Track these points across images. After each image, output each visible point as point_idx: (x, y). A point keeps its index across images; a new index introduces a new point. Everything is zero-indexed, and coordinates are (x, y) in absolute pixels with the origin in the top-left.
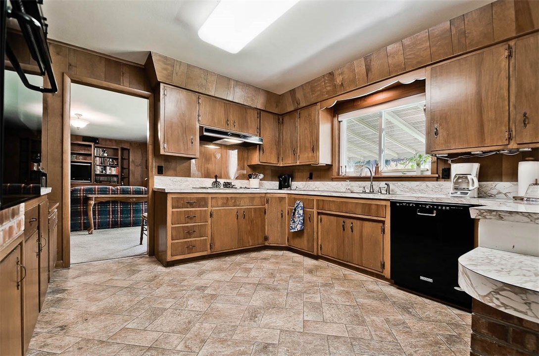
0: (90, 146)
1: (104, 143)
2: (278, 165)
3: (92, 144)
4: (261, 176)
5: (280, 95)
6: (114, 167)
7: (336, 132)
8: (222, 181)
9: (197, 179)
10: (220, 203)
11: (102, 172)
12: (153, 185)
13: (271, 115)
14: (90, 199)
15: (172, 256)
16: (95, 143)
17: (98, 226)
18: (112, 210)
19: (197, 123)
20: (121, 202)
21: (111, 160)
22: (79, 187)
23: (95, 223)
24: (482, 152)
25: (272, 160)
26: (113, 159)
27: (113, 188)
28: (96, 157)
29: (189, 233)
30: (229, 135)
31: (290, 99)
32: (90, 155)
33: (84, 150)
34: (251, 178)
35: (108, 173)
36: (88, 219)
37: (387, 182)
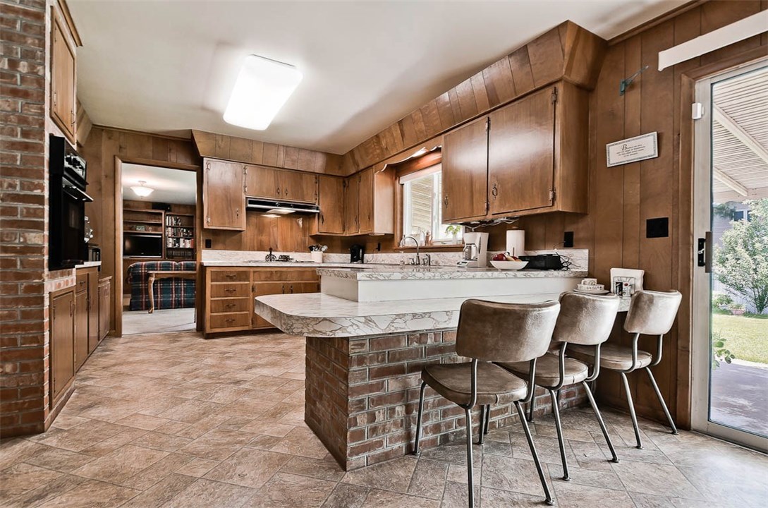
0: (161, 214)
1: (177, 209)
2: (344, 235)
3: (163, 212)
4: (325, 248)
5: (343, 156)
6: (189, 239)
7: (398, 197)
8: (277, 255)
9: (248, 252)
10: (263, 276)
11: (175, 245)
12: (201, 260)
13: (332, 179)
14: (150, 275)
15: (211, 328)
16: (166, 210)
17: (161, 305)
18: (175, 288)
19: (243, 194)
20: (184, 280)
21: (185, 231)
22: (140, 263)
23: (156, 302)
24: (479, 221)
25: (337, 230)
26: (187, 229)
27: (177, 264)
28: (167, 227)
29: (228, 306)
30: (276, 206)
31: (351, 161)
32: (161, 225)
33: (155, 219)
34: (312, 250)
35: (181, 247)
36: (149, 298)
37: (427, 253)
